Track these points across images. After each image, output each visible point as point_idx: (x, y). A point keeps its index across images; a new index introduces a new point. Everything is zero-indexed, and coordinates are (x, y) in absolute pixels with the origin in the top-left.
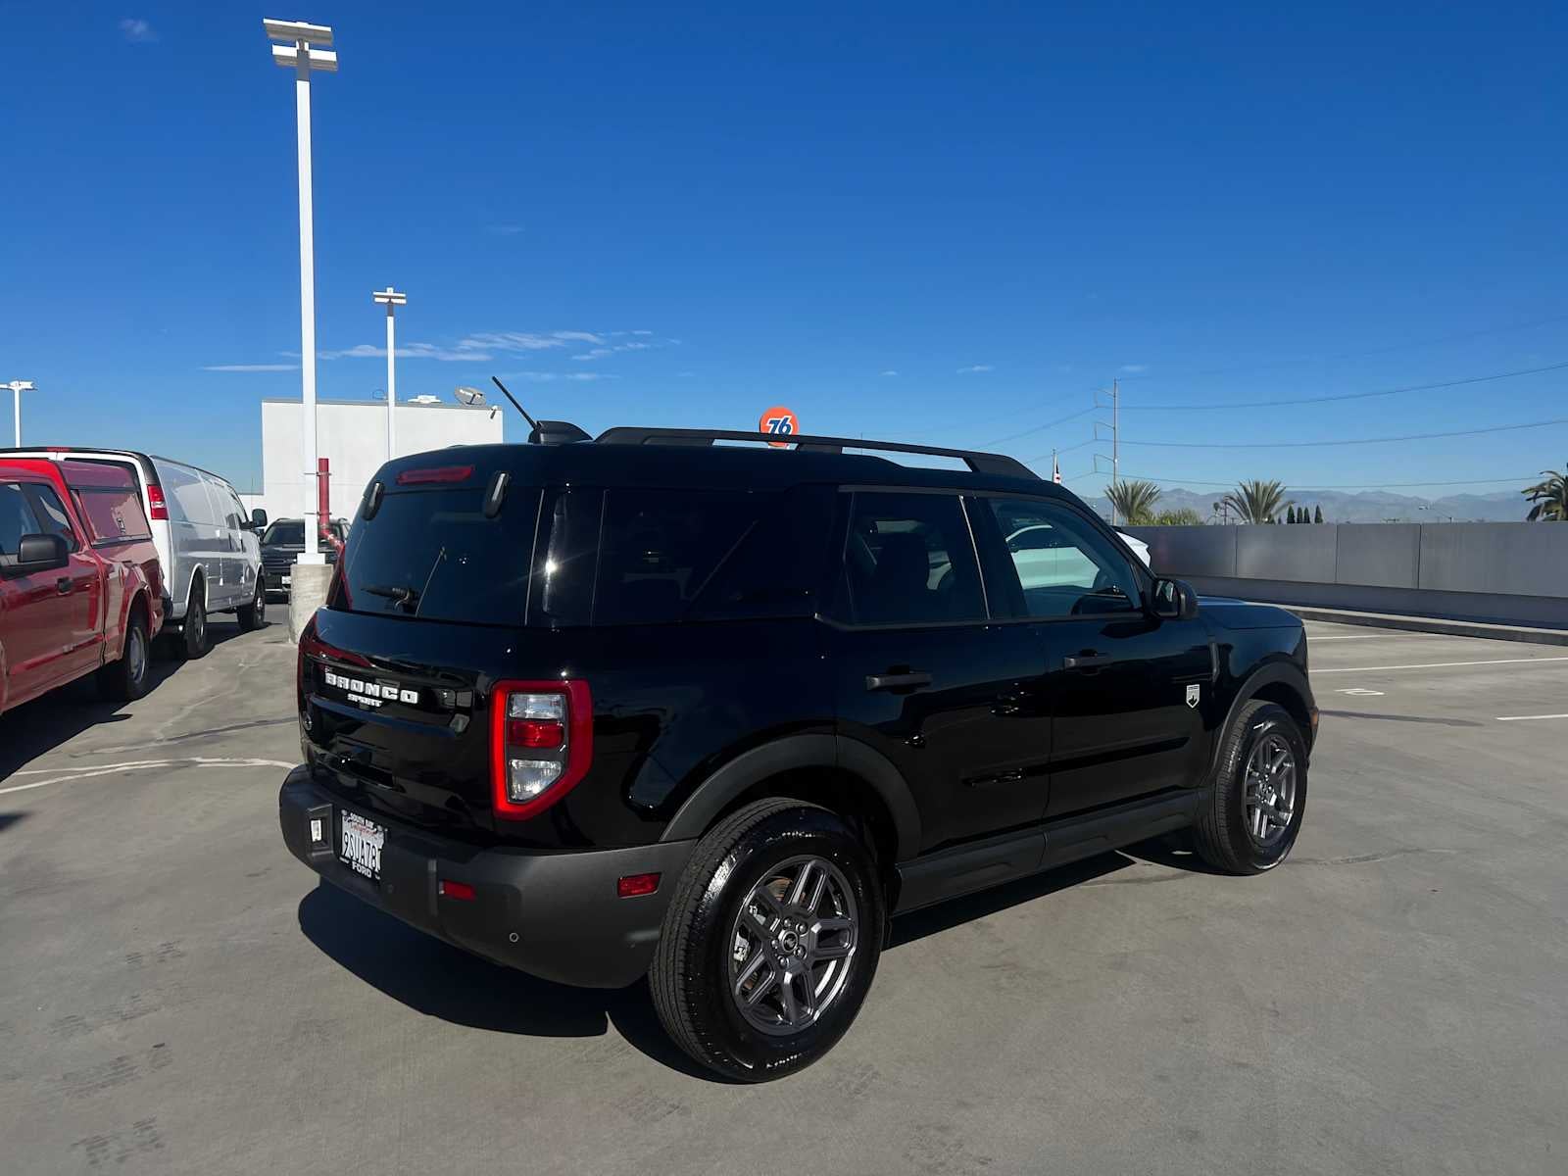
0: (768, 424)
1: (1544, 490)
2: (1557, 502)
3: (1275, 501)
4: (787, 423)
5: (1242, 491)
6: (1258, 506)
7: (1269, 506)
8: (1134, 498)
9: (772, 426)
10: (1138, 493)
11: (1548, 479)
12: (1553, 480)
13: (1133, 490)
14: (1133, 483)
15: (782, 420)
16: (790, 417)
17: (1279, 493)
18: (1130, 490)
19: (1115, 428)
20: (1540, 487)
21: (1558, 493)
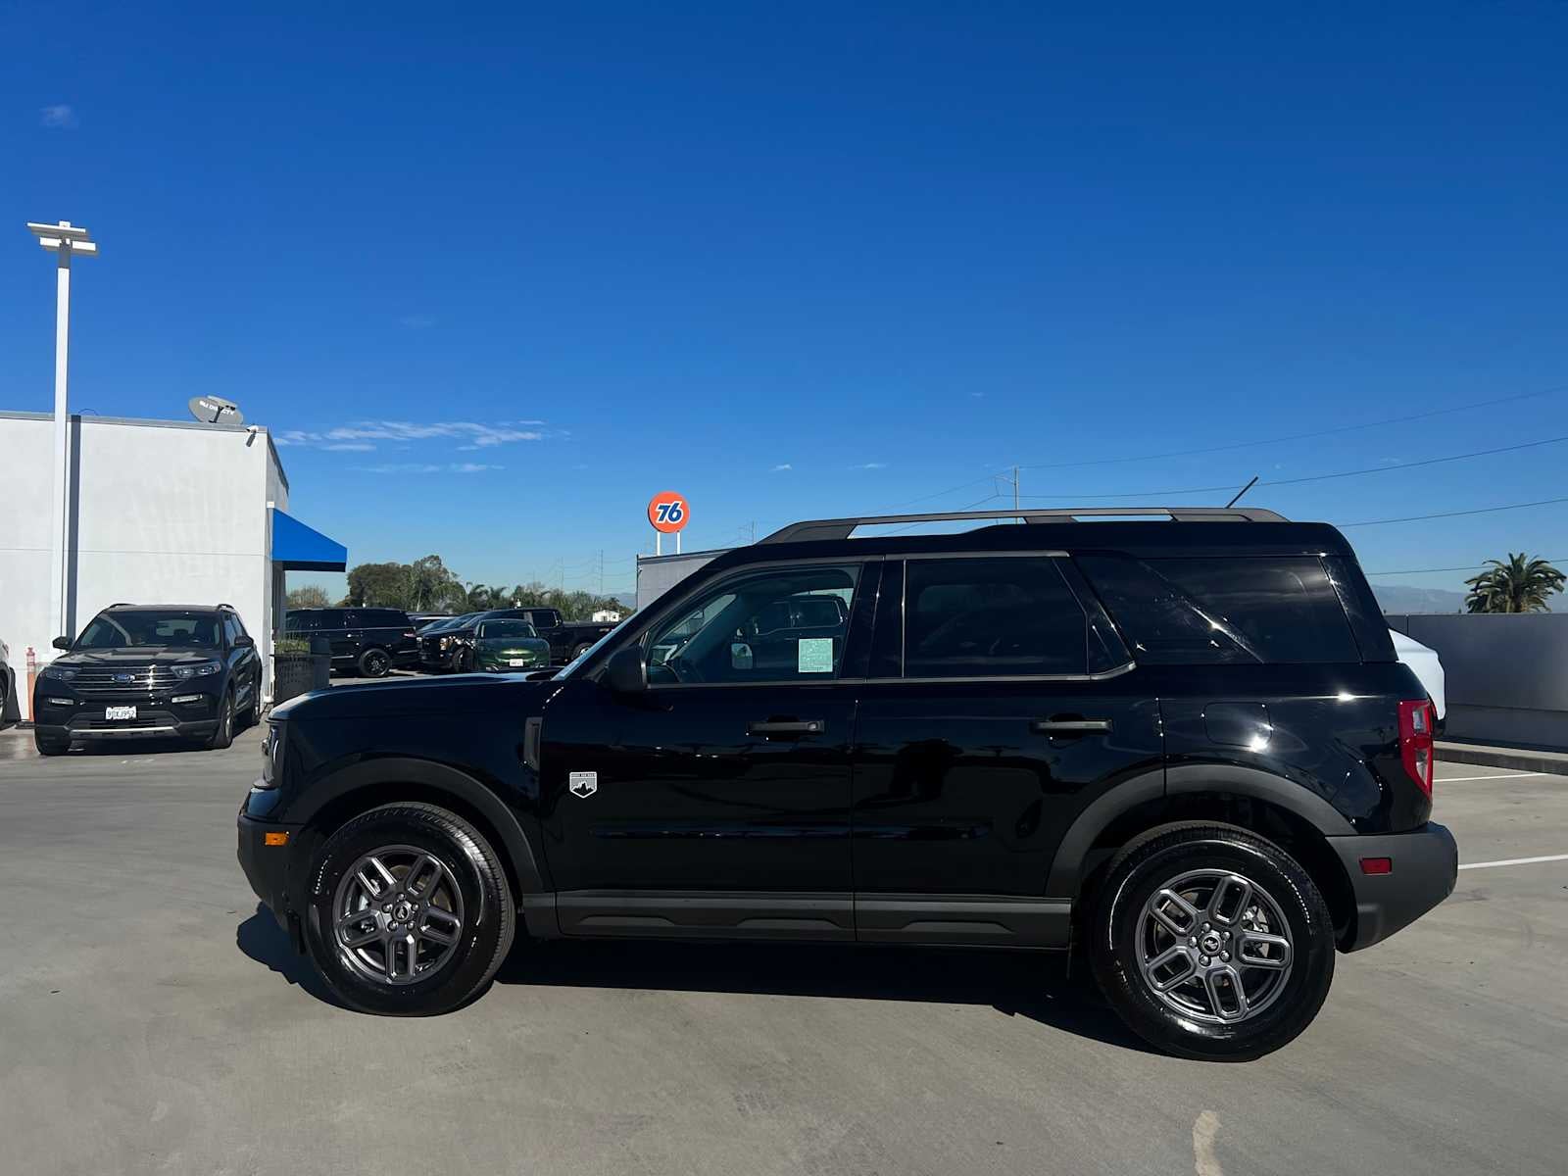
0: (657, 510)
1: (1489, 580)
2: (1503, 592)
4: (678, 508)
9: (662, 511)
11: (1493, 569)
12: (1497, 570)
15: (672, 505)
16: (680, 503)
20: (1483, 577)
21: (1503, 583)
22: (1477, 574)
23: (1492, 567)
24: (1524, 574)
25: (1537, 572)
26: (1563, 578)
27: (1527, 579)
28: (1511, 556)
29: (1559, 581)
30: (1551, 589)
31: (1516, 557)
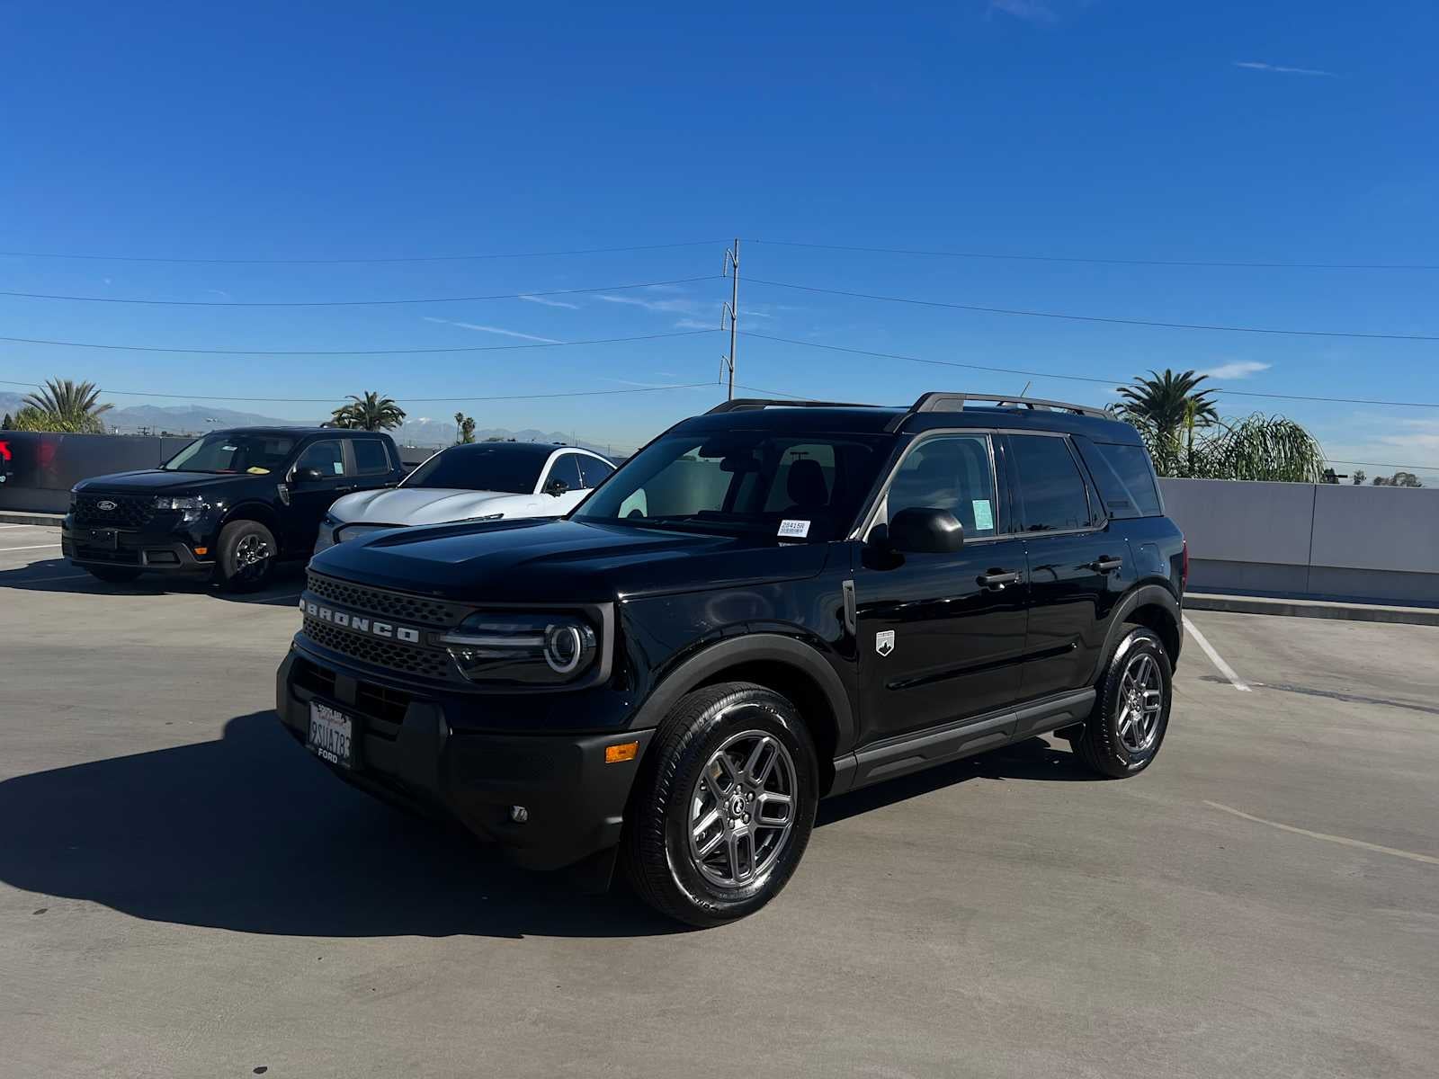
1: (349, 412)
11: (353, 404)
12: (356, 405)
20: (345, 410)
21: (360, 415)
22: (340, 406)
23: (353, 402)
24: (376, 410)
25: (385, 408)
26: (403, 415)
27: (378, 413)
28: (367, 394)
29: (400, 417)
30: (394, 423)
31: (370, 395)
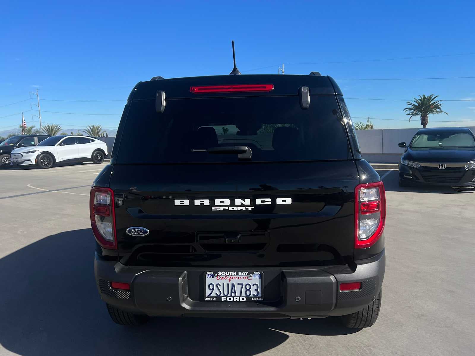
3: (100, 131)
5: (89, 128)
6: (95, 132)
7: (98, 133)
8: (52, 130)
10: (54, 128)
13: (51, 127)
14: (52, 125)
17: (100, 129)
18: (50, 128)
19: (39, 106)
